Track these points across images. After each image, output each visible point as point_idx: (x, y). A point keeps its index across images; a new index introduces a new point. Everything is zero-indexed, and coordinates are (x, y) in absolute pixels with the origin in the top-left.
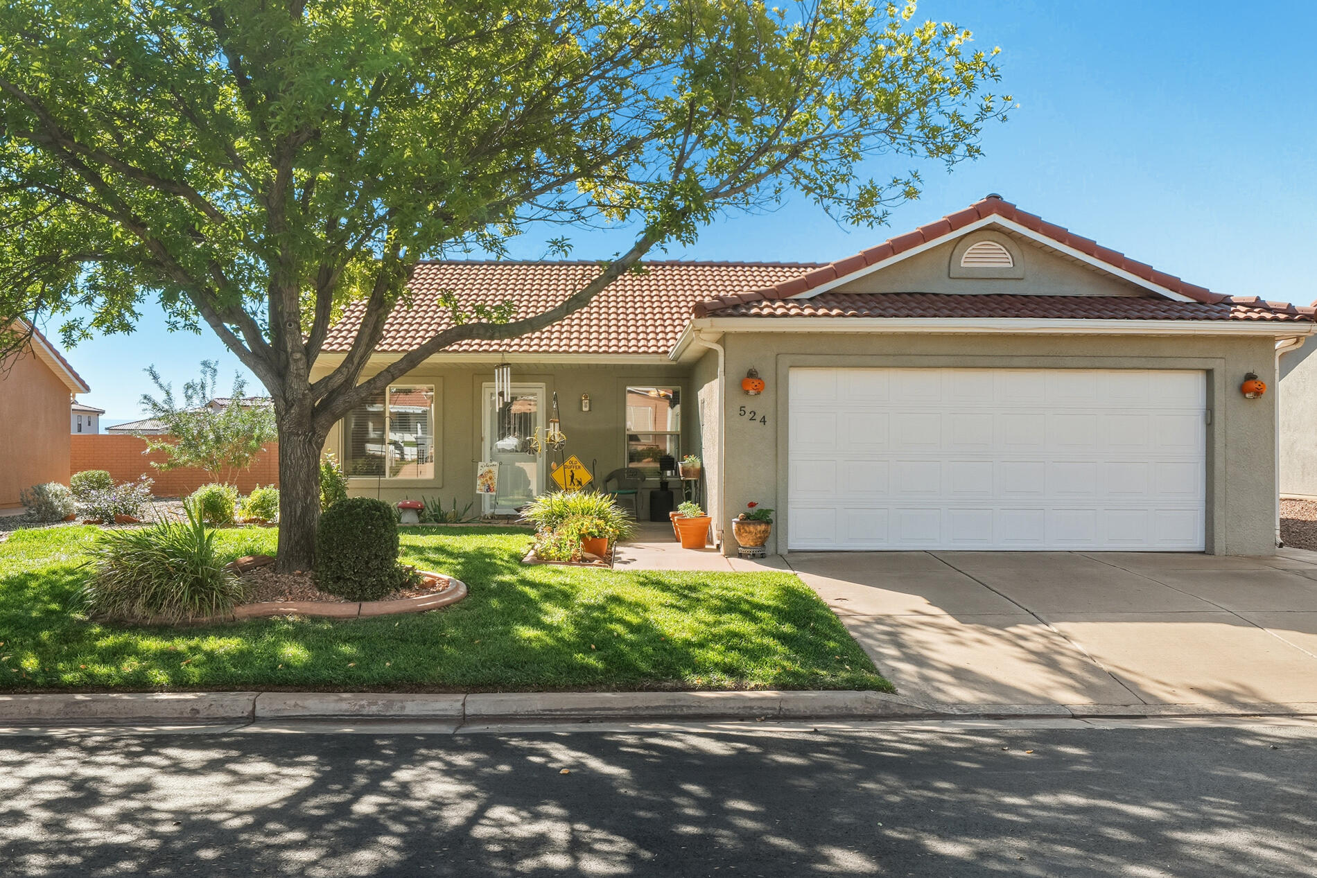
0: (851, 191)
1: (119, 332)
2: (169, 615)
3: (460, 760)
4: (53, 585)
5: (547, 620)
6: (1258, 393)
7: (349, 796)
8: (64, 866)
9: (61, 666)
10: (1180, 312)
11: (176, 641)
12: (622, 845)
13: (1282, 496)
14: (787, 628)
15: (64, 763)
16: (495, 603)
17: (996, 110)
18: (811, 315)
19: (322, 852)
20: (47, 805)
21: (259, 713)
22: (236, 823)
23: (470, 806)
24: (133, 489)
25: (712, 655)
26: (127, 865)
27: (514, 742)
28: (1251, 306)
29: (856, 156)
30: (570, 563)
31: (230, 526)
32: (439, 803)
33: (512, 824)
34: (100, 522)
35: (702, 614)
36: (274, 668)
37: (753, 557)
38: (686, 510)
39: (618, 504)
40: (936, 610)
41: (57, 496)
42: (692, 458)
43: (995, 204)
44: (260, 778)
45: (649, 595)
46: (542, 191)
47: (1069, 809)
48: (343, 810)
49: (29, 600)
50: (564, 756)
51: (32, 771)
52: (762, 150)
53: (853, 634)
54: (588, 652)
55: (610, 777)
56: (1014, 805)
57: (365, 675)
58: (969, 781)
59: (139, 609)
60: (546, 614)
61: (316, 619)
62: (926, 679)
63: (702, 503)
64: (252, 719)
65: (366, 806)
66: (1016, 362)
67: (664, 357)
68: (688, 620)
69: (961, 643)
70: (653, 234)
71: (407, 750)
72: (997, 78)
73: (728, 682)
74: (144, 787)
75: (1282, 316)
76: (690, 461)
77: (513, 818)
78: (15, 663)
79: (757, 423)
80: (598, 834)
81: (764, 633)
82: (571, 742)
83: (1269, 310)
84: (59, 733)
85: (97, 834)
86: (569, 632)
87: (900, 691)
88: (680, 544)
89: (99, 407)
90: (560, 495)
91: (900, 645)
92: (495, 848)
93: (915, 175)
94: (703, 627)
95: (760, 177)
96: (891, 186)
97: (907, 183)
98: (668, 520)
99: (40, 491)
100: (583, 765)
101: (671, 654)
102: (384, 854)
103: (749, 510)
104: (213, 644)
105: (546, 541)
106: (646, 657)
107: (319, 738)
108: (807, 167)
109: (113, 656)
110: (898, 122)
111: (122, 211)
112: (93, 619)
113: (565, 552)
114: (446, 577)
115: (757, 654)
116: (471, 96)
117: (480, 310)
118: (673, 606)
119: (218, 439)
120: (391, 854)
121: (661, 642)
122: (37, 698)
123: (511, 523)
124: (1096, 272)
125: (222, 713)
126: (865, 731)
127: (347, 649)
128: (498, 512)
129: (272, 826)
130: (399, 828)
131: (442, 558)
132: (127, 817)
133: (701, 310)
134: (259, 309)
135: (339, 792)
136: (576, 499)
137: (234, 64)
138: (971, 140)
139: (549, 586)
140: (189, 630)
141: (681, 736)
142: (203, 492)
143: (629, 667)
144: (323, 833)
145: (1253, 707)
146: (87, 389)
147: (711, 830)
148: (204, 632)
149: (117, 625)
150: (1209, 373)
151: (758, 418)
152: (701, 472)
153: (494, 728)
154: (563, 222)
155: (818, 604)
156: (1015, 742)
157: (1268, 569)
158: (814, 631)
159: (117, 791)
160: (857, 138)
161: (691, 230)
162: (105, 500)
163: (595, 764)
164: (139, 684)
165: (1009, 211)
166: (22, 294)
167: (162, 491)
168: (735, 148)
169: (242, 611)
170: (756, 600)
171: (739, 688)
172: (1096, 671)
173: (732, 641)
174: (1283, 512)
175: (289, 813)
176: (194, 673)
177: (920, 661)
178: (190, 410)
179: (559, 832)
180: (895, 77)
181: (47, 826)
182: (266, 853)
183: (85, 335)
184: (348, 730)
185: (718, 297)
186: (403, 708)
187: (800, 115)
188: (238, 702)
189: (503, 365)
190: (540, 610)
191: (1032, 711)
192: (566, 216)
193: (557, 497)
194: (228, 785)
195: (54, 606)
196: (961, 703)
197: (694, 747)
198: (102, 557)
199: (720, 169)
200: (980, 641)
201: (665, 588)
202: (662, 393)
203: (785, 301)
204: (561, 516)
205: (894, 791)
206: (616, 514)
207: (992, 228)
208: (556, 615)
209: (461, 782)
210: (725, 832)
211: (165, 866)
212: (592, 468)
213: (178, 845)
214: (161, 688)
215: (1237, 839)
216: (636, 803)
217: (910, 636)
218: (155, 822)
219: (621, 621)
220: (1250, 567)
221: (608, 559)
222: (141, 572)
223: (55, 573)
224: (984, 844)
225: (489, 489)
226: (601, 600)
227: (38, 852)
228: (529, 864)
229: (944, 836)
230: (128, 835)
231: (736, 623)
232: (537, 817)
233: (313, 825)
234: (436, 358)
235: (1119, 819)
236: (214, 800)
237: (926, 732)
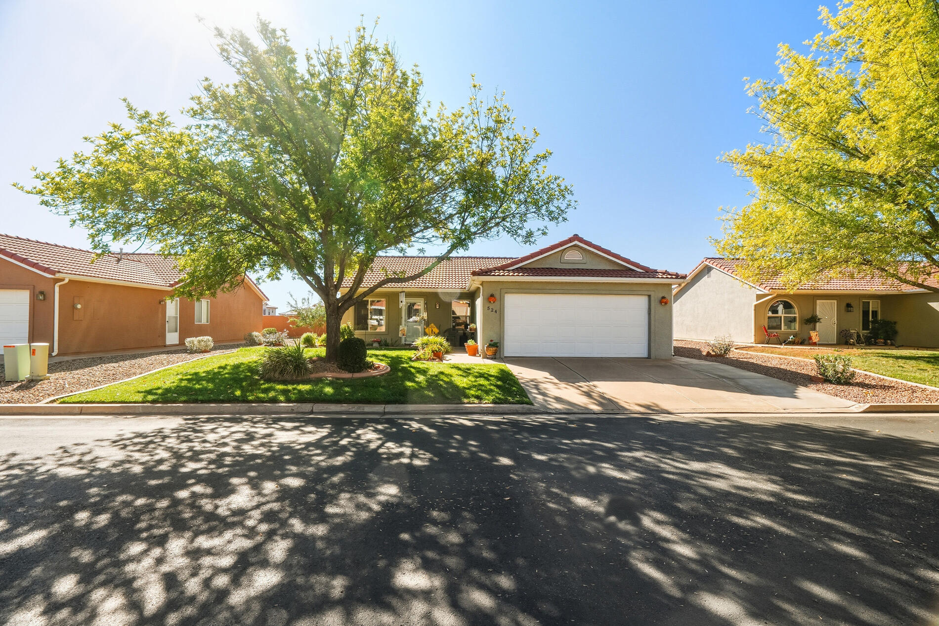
0: (523, 232)
1: (276, 280)
2: (287, 377)
3: (380, 427)
4: (249, 367)
5: (417, 379)
6: (666, 303)
7: (339, 439)
8: (237, 461)
9: (248, 394)
10: (639, 275)
11: (289, 386)
12: (428, 455)
13: (674, 339)
14: (499, 383)
15: (245, 427)
16: (400, 374)
17: (572, 205)
18: (512, 275)
19: (325, 457)
20: (236, 441)
21: (314, 411)
22: (299, 447)
23: (380, 442)
24: (281, 334)
25: (472, 392)
26: (259, 461)
27: (400, 421)
28: (664, 273)
29: (525, 221)
30: (428, 360)
31: (314, 347)
32: (369, 441)
33: (393, 448)
34: (270, 345)
35: (471, 378)
36: (320, 395)
37: (492, 359)
38: (470, 342)
39: (447, 340)
40: (552, 377)
41: (256, 336)
42: (473, 324)
43: (576, 237)
44: (310, 432)
45: (454, 372)
46: (418, 232)
47: (585, 444)
48: (336, 443)
49: (240, 372)
50: (415, 425)
51: (233, 429)
52: (491, 218)
53: (522, 385)
54: (429, 391)
55: (430, 433)
56: (565, 443)
57: (351, 398)
58: (552, 435)
59: (277, 375)
60: (417, 377)
61: (338, 379)
62: (546, 401)
63: (475, 340)
64: (312, 413)
65: (344, 442)
66: (583, 292)
67: (464, 290)
68: (465, 380)
69: (559, 388)
70: (454, 247)
71: (362, 424)
72: (572, 194)
73: (476, 401)
74: (270, 435)
75: (674, 277)
76: (472, 325)
77: (394, 446)
78: (233, 393)
79: (494, 312)
80: (421, 452)
81: (491, 384)
82: (418, 421)
83: (670, 274)
84: (245, 417)
85: (250, 450)
86: (424, 384)
87: (535, 404)
88: (467, 354)
89: (276, 306)
90: (427, 337)
91: (538, 389)
92: (385, 456)
93: (546, 227)
94: (470, 383)
95: (492, 227)
96: (537, 231)
97: (543, 230)
98: (464, 346)
99: (250, 335)
100: (422, 429)
101: (458, 392)
102: (346, 458)
103: (491, 343)
104: (301, 387)
105: (420, 353)
106: (448, 392)
107: (333, 419)
108: (508, 225)
109: (266, 391)
110: (539, 208)
111: (273, 240)
112: (261, 378)
113: (426, 357)
114: (384, 365)
115: (488, 392)
116: (394, 200)
117: (395, 273)
118: (461, 375)
119: (313, 317)
120: (349, 458)
121: (455, 387)
122: (239, 405)
123: (409, 347)
124: (611, 261)
125: (301, 410)
126: (521, 418)
127: (347, 389)
128: (407, 343)
129: (311, 448)
130: (354, 449)
131: (384, 358)
132: (262, 445)
133: (474, 274)
134: (320, 273)
135: (335, 437)
136: (432, 338)
137: (311, 190)
138: (564, 216)
139: (419, 368)
140: (292, 383)
141: (457, 419)
142: (305, 335)
143: (443, 395)
144: (327, 451)
145: (656, 410)
146: (269, 300)
147: (459, 451)
148: (298, 383)
149: (268, 380)
150: (649, 296)
151: (494, 311)
152: (476, 329)
153: (393, 416)
154: (424, 243)
155: (512, 375)
156: (572, 422)
157: (668, 364)
158: (509, 384)
159: (260, 436)
160: (525, 214)
161: (466, 245)
162: (272, 338)
163: (426, 429)
164: (274, 400)
165: (581, 240)
166: (240, 267)
167: (290, 336)
168: (483, 218)
169: (313, 376)
170: (490, 373)
171: (479, 403)
172: (604, 398)
173: (480, 387)
174: (675, 344)
175: (318, 444)
176: (293, 397)
177: (544, 394)
178: (303, 307)
179: (408, 451)
180: (539, 194)
181: (235, 448)
182: (306, 457)
183: (264, 281)
184: (344, 417)
185: (481, 269)
186: (363, 409)
187: (505, 206)
188: (307, 407)
189: (402, 292)
190: (415, 376)
191: (580, 412)
192: (425, 241)
193: (425, 338)
194: (299, 434)
195: (249, 374)
196: (557, 409)
197: (461, 423)
198: (265, 357)
199: (477, 225)
200: (566, 388)
201: (459, 369)
202: (465, 302)
203: (503, 270)
204: (427, 344)
205: (526, 438)
206: (446, 344)
207: (575, 246)
208: (421, 378)
209: (379, 434)
210: (464, 452)
211: (271, 461)
212: (439, 328)
213: (277, 454)
214: (282, 402)
215: (638, 454)
216: (437, 442)
217: (542, 386)
218: (272, 446)
219: (442, 380)
220: (662, 363)
221: (441, 359)
222: (278, 362)
223: (250, 362)
224: (552, 456)
225: (404, 335)
226: (436, 373)
227: (229, 456)
228: (395, 462)
229: (539, 453)
230: (262, 451)
231: (482, 381)
232: (401, 446)
233: (324, 448)
234: (379, 290)
235: (600, 448)
236: (293, 440)
237: (542, 418)
